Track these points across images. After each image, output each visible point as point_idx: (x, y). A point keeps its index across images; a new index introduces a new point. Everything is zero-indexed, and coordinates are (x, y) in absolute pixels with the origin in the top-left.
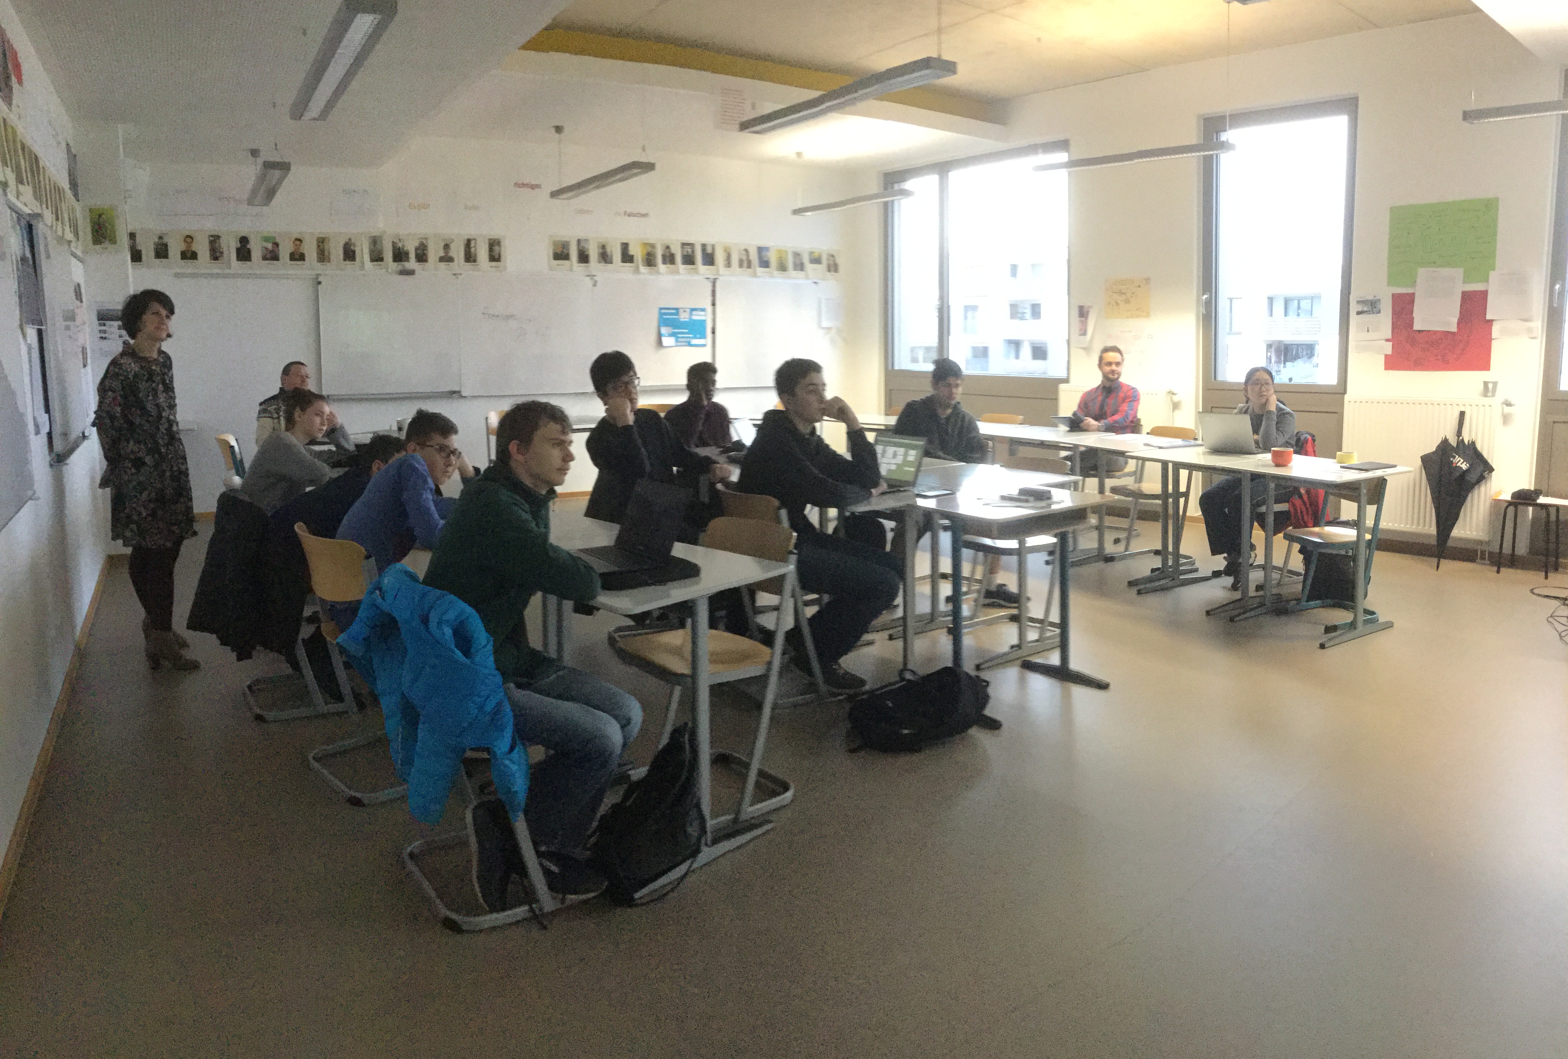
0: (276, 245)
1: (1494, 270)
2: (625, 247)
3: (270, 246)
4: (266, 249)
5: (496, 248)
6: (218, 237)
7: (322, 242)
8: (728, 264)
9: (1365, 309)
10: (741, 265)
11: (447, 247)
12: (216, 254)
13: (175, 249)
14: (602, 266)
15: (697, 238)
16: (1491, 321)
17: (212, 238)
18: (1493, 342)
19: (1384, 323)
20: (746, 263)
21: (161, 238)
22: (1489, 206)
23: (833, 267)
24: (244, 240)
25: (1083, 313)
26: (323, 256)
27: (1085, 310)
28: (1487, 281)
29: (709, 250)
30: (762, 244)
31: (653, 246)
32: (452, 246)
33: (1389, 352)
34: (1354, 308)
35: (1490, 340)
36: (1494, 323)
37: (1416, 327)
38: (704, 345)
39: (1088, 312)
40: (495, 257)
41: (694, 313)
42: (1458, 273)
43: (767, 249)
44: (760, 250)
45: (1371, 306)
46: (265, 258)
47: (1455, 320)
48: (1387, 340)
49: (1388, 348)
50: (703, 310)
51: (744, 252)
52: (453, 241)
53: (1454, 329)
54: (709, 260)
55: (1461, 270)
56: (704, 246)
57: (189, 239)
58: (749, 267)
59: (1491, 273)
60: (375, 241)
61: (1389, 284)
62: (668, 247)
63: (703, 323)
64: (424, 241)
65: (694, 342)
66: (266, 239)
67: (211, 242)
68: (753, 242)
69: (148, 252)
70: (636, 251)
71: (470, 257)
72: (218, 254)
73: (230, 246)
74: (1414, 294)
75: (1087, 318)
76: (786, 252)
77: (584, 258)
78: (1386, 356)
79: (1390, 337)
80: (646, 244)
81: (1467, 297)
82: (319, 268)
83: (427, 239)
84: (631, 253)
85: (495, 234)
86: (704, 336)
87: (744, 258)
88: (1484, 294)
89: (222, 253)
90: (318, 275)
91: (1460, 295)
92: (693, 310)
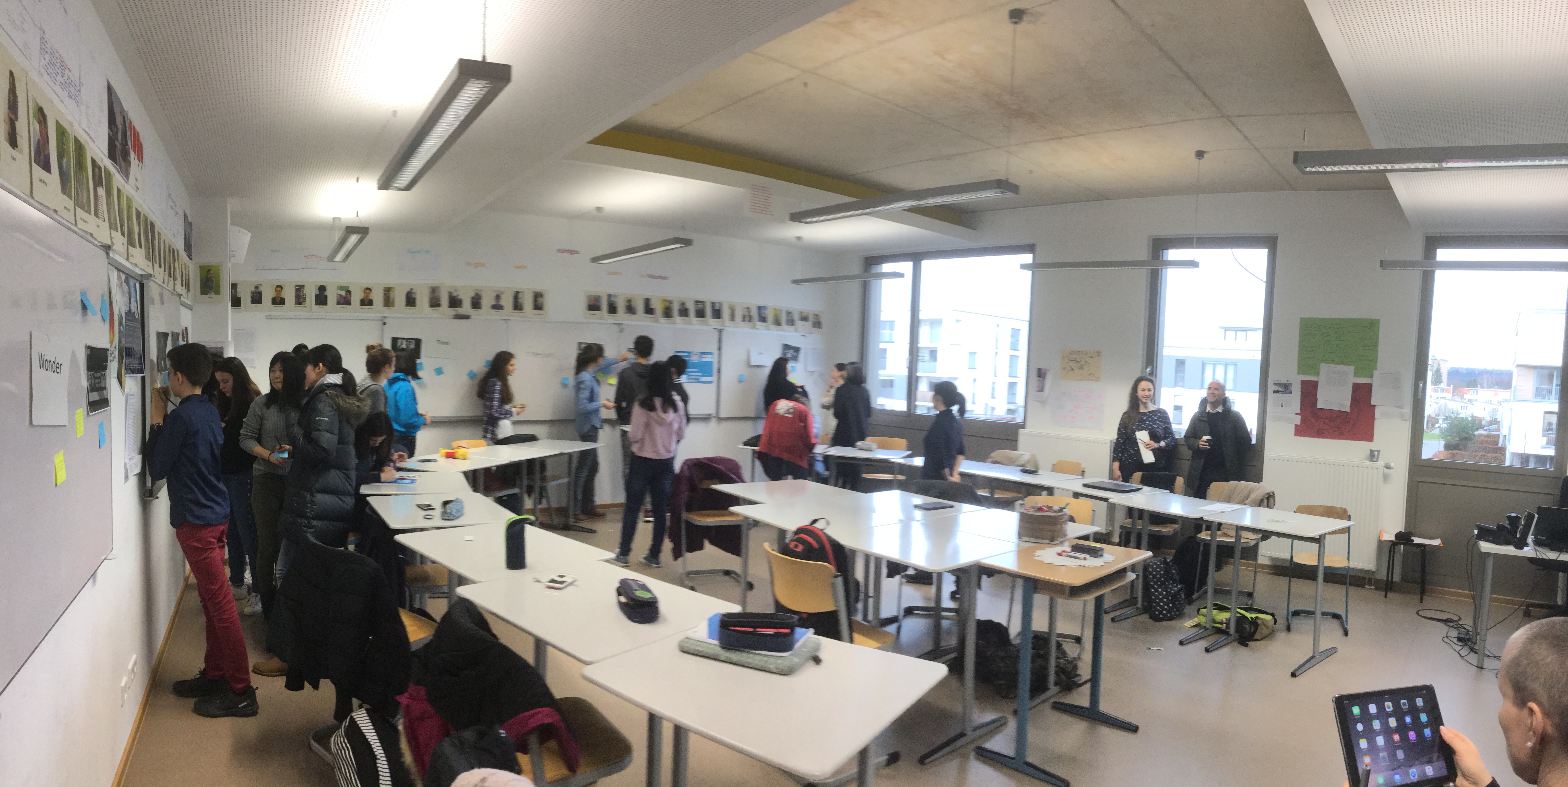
0: (349, 292)
1: (1376, 369)
2: (647, 302)
3: (343, 293)
4: (341, 296)
5: (540, 299)
6: (303, 286)
7: (388, 291)
8: (732, 318)
9: (1280, 389)
10: (744, 319)
11: (498, 297)
12: (300, 300)
13: (268, 295)
14: (628, 316)
15: (708, 297)
16: (1375, 406)
17: (297, 288)
18: (1375, 421)
19: (1295, 400)
20: (747, 318)
21: (257, 287)
22: (1372, 325)
23: (817, 324)
24: (322, 289)
25: (1041, 374)
26: (388, 302)
27: (1043, 372)
28: (1372, 376)
29: (717, 306)
30: (762, 304)
31: (670, 302)
32: (503, 297)
33: (1299, 423)
34: (1271, 388)
35: (1373, 419)
36: (1376, 407)
37: (1320, 405)
38: (710, 382)
39: (1045, 374)
40: (538, 307)
41: (704, 356)
42: (1350, 369)
43: (765, 308)
44: (760, 308)
45: (1285, 388)
46: (338, 303)
47: (1349, 403)
48: (1297, 414)
49: (1298, 420)
50: (711, 354)
51: (746, 310)
52: (503, 293)
53: (1348, 410)
54: (717, 314)
55: (1353, 368)
56: (713, 304)
57: (279, 288)
58: (750, 321)
59: (1375, 372)
60: (434, 290)
61: (1298, 373)
62: (683, 304)
63: (710, 364)
64: (479, 292)
65: (703, 379)
66: (341, 288)
67: (297, 290)
68: (754, 302)
69: (246, 299)
70: (657, 306)
71: (517, 306)
72: (302, 300)
73: (311, 294)
74: (1316, 383)
75: (1044, 378)
76: (781, 311)
77: (612, 309)
78: (1296, 426)
79: (1299, 412)
80: (665, 301)
81: (1357, 387)
82: (386, 312)
83: (480, 290)
84: (652, 307)
85: (539, 288)
86: (711, 376)
87: (746, 313)
88: (1369, 387)
89: (305, 299)
90: (385, 317)
91: (1352, 385)
92: (704, 353)
